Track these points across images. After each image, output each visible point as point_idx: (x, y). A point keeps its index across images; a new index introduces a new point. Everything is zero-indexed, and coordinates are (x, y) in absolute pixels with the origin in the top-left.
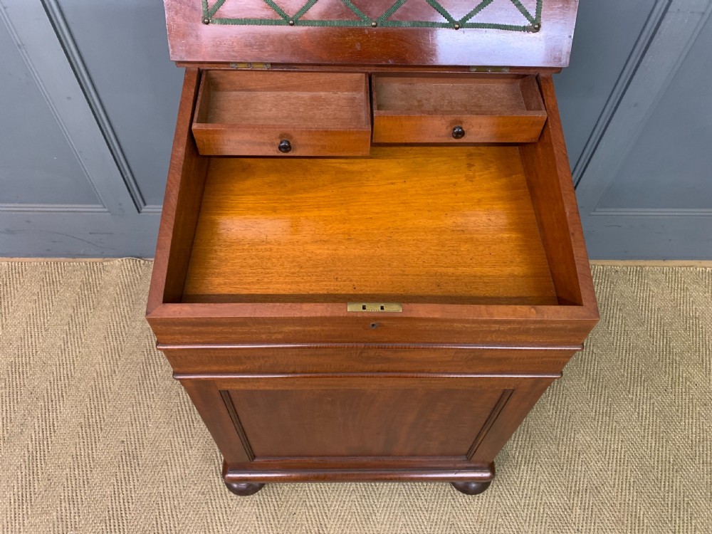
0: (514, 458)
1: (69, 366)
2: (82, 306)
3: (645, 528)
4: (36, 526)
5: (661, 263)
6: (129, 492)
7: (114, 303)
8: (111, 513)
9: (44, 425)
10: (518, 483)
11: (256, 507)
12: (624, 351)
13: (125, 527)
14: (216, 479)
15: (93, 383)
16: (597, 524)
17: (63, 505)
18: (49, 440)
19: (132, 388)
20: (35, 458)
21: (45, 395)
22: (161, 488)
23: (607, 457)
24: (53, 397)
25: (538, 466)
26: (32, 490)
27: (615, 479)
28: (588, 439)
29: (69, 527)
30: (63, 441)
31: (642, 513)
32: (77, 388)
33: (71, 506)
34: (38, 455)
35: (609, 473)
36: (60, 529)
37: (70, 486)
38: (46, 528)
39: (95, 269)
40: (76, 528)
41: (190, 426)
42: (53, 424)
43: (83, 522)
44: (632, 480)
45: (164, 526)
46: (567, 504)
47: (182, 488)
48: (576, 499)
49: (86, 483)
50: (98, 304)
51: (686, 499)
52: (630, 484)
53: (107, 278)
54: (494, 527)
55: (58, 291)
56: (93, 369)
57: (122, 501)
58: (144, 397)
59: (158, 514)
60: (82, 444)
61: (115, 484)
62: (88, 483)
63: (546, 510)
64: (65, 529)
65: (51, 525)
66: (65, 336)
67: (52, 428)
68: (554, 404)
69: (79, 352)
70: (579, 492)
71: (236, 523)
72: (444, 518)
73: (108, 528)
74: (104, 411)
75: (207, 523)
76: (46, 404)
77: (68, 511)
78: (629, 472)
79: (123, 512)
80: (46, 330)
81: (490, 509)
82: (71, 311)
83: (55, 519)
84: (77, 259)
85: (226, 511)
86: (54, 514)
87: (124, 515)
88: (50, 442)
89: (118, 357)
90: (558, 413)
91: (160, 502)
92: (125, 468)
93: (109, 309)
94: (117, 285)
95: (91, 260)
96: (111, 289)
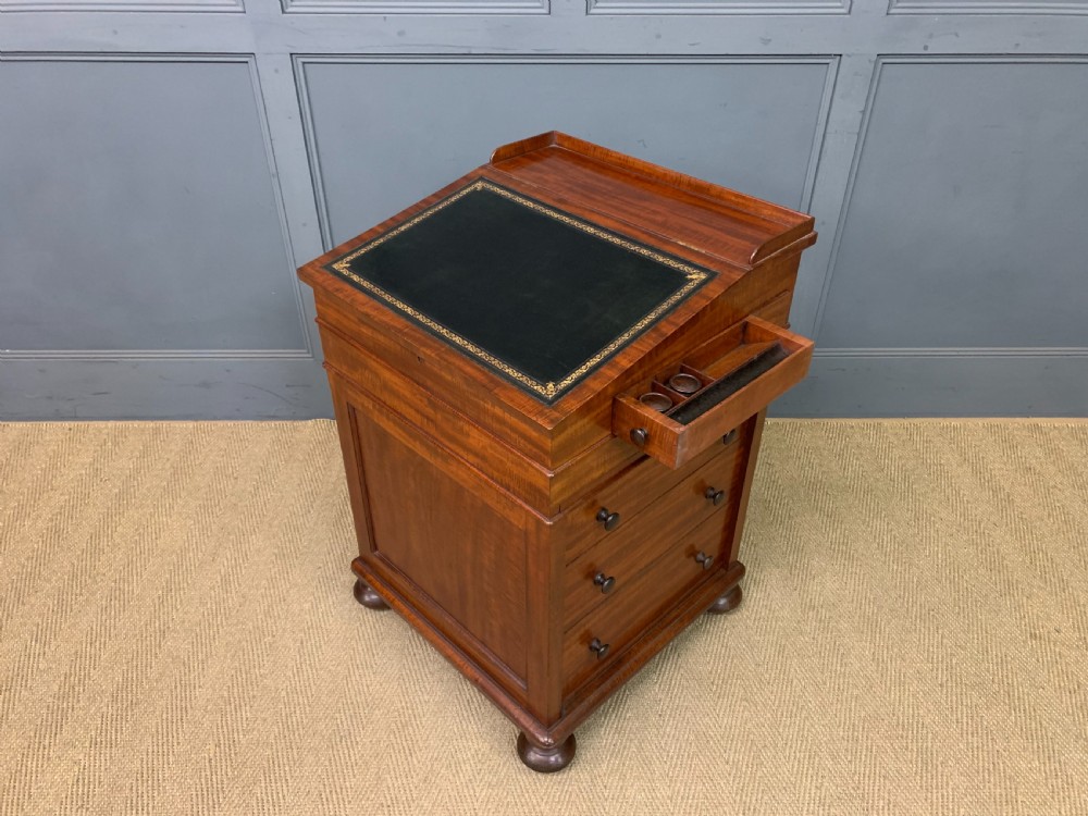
1: (260, 507)
2: (272, 459)
3: (887, 636)
5: (902, 420)
7: (307, 457)
8: (310, 624)
13: (325, 636)
15: (286, 520)
17: (259, 617)
18: (242, 566)
19: (328, 525)
21: (237, 531)
23: (844, 579)
24: (245, 532)
26: (226, 605)
27: (853, 596)
28: (823, 564)
29: (266, 634)
30: (256, 567)
32: (270, 525)
34: (232, 578)
35: (847, 591)
36: (257, 636)
37: (266, 603)
38: (242, 635)
39: (285, 429)
40: (274, 636)
42: (246, 555)
43: (280, 631)
44: (872, 597)
45: (366, 635)
46: (801, 618)
48: (811, 613)
50: (290, 457)
51: (932, 613)
52: (870, 601)
53: (299, 437)
54: (721, 636)
55: (246, 447)
56: (286, 509)
57: (320, 615)
58: (341, 532)
59: (359, 625)
60: (277, 568)
61: (313, 601)
62: (284, 600)
63: (779, 622)
64: (261, 635)
65: (248, 633)
66: (255, 483)
67: (245, 557)
68: (785, 536)
69: (271, 496)
70: (814, 608)
73: (307, 635)
74: (299, 543)
76: (238, 537)
77: (265, 623)
78: (869, 591)
80: (235, 478)
82: (260, 463)
83: (252, 628)
86: (251, 624)
87: (323, 626)
89: (312, 500)
90: (789, 543)
91: (361, 616)
92: (323, 589)
93: (302, 461)
94: (310, 442)
95: (281, 422)
96: (304, 445)
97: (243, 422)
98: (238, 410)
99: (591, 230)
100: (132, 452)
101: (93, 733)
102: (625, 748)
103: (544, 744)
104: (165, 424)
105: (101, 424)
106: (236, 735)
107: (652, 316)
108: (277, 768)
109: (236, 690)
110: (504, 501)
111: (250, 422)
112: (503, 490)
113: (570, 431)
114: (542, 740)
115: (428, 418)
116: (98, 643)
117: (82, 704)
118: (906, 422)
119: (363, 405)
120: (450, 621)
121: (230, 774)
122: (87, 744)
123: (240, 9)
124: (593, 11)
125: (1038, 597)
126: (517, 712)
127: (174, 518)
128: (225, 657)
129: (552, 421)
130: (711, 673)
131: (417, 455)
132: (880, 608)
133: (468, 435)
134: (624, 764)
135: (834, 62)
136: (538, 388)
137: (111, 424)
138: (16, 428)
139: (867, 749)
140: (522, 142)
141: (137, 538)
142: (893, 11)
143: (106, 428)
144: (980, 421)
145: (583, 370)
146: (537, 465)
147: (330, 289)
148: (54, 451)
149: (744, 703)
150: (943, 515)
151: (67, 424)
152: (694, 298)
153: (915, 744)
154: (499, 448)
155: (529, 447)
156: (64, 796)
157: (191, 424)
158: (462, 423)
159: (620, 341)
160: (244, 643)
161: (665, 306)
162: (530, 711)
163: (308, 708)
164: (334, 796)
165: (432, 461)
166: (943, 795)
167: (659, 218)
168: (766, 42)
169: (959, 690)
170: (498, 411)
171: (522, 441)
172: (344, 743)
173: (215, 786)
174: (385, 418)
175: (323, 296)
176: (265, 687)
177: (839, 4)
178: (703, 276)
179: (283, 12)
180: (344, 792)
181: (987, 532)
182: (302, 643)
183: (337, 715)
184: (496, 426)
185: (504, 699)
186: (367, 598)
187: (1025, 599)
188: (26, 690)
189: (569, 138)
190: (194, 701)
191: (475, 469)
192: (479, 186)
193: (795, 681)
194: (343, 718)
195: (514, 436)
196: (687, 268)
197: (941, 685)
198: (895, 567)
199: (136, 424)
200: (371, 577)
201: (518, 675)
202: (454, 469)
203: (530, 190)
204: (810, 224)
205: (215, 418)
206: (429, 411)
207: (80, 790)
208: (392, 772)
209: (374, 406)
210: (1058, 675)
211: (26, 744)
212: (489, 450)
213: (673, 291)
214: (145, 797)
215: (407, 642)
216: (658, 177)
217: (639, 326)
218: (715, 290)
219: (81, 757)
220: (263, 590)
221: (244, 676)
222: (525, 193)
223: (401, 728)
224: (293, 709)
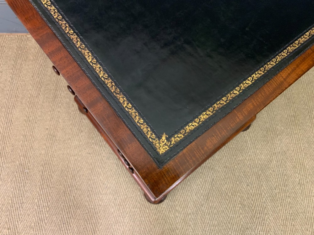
0: (244, 137)
1: (15, 91)
2: (18, 60)
3: (307, 170)
4: (9, 167)
6: (53, 153)
7: (35, 58)
8: (45, 162)
9: (7, 120)
10: (246, 149)
11: (116, 160)
12: (306, 84)
13: (53, 168)
14: (95, 147)
15: (29, 100)
16: (283, 168)
17: (21, 158)
18: (10, 127)
19: (49, 103)
20: (4, 136)
21: (5, 106)
22: (68, 151)
23: (291, 137)
24: (10, 107)
25: (256, 141)
26: (5, 151)
27: (294, 147)
28: (283, 128)
29: (26, 168)
30: (17, 128)
31: (306, 163)
32: (21, 102)
33: (25, 159)
34: (6, 135)
35: (292, 144)
36: (21, 169)
37: (23, 149)
38: (14, 169)
39: (23, 39)
40: (29, 169)
41: (80, 121)
42: (11, 120)
43: (32, 166)
44: (303, 148)
45: (71, 168)
46: (269, 159)
47: (79, 151)
49: (31, 148)
50: (27, 58)
52: (301, 150)
53: (30, 44)
54: (233, 169)
55: (5, 51)
56: (28, 92)
57: (50, 157)
58: (56, 107)
59: (68, 162)
60: (27, 130)
61: (46, 148)
62: (32, 148)
63: (259, 162)
64: (23, 169)
65: (17, 167)
66: (11, 75)
67: (11, 122)
68: (267, 111)
69: (20, 84)
70: (275, 154)
71: (106, 167)
72: (208, 165)
73: (44, 168)
74: (36, 114)
75: (92, 167)
76: (6, 110)
77: (24, 161)
78: (302, 144)
79: (51, 162)
81: (231, 161)
82: (13, 62)
83: (18, 165)
84: (13, 34)
85: (101, 162)
86: (17, 162)
87: (51, 163)
88: (11, 129)
89: (40, 86)
90: (268, 116)
91: (68, 157)
92: (50, 141)
96: (33, 50)
106: (17, 223)
160: (16, 173)
163: (48, 209)
194: (64, 213)
220: (21, 142)
221: (17, 191)
223: (89, 218)
224: (41, 209)
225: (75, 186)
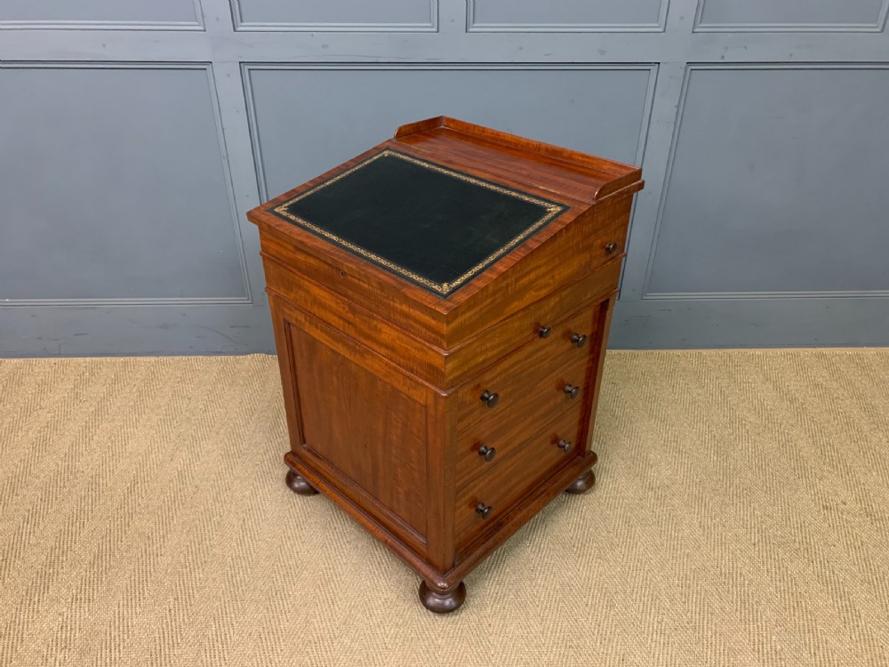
1: (209, 420)
2: (219, 384)
5: (717, 351)
15: (230, 429)
17: (210, 502)
19: (264, 432)
21: (191, 438)
24: (197, 439)
27: (683, 480)
29: (215, 515)
32: (217, 433)
35: (678, 476)
39: (229, 361)
48: (650, 493)
50: (233, 383)
51: (745, 491)
53: (240, 367)
55: (198, 376)
56: (230, 421)
61: (253, 489)
66: (205, 402)
69: (219, 412)
70: (652, 489)
76: (192, 443)
80: (189, 399)
82: (209, 387)
89: (251, 414)
93: (242, 386)
94: (249, 371)
95: (226, 357)
96: (244, 373)
97: (195, 357)
98: (191, 347)
99: (473, 181)
100: (106, 380)
101: (74, 591)
102: (505, 595)
103: (441, 588)
104: (132, 358)
105: (81, 360)
106: (191, 591)
107: (521, 237)
108: (224, 615)
109: (190, 557)
110: (408, 382)
111: (201, 357)
112: (408, 374)
113: (460, 320)
114: (439, 585)
115: (349, 323)
116: (78, 524)
117: (65, 570)
118: (721, 352)
119: (296, 320)
120: (365, 495)
121: (186, 620)
122: (70, 600)
123: (202, 28)
124: (471, 30)
125: (828, 479)
126: (419, 564)
127: (140, 428)
128: (182, 532)
129: (447, 309)
130: (572, 538)
131: (340, 354)
132: (704, 488)
133: (380, 331)
134: (504, 608)
135: (654, 69)
136: (436, 287)
137: (88, 359)
138: (11, 363)
139: (697, 593)
140: (418, 123)
141: (110, 444)
142: (696, 30)
143: (85, 362)
144: (779, 351)
145: (470, 274)
146: (435, 348)
147: (272, 225)
148: (42, 380)
149: (599, 560)
150: (752, 420)
151: (52, 360)
152: (552, 224)
153: (735, 588)
154: (405, 338)
155: (429, 333)
156: (50, 640)
157: (153, 359)
158: (375, 322)
159: (497, 254)
160: (197, 522)
161: (531, 230)
162: (429, 562)
163: (249, 570)
164: (272, 636)
165: (351, 358)
166: (758, 626)
167: (525, 172)
168: (602, 53)
169: (768, 548)
170: (405, 308)
171: (424, 330)
172: (278, 595)
173: (174, 629)
174: (314, 329)
175: (267, 232)
176: (214, 555)
177: (656, 25)
178: (559, 209)
179: (235, 31)
180: (280, 633)
181: (786, 431)
182: (244, 521)
183: (273, 575)
184: (403, 320)
185: (408, 554)
186: (296, 485)
187: (817, 480)
188: (19, 560)
189: (454, 121)
190: (156, 567)
191: (386, 360)
192: (386, 153)
193: (639, 543)
194: (278, 577)
195: (417, 326)
196: (546, 204)
197: (754, 545)
198: (715, 458)
199: (109, 359)
200: (300, 466)
201: (419, 533)
202: (369, 362)
203: (424, 155)
204: (638, 173)
205: (173, 354)
206: (350, 316)
207: (64, 635)
208: (318, 617)
209: (305, 319)
210: (846, 536)
211: (19, 601)
212: (398, 342)
213: (537, 220)
214: (117, 640)
215: (329, 519)
216: (522, 146)
217: (512, 243)
218: (568, 218)
219: (65, 610)
220: (212, 482)
221: (197, 546)
222: (423, 157)
223: (324, 583)
224: (237, 571)
225: (300, 538)
